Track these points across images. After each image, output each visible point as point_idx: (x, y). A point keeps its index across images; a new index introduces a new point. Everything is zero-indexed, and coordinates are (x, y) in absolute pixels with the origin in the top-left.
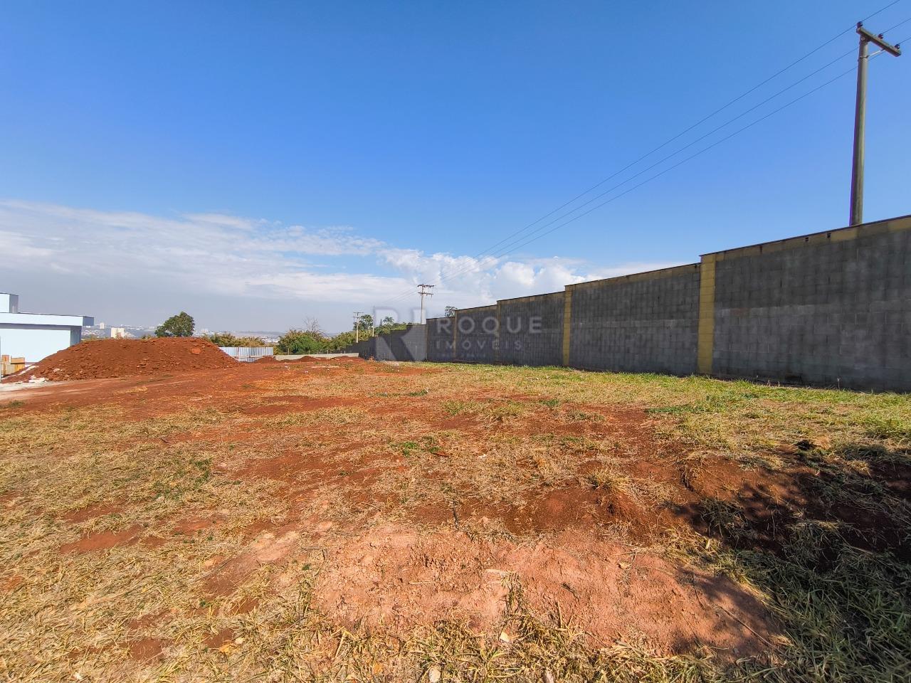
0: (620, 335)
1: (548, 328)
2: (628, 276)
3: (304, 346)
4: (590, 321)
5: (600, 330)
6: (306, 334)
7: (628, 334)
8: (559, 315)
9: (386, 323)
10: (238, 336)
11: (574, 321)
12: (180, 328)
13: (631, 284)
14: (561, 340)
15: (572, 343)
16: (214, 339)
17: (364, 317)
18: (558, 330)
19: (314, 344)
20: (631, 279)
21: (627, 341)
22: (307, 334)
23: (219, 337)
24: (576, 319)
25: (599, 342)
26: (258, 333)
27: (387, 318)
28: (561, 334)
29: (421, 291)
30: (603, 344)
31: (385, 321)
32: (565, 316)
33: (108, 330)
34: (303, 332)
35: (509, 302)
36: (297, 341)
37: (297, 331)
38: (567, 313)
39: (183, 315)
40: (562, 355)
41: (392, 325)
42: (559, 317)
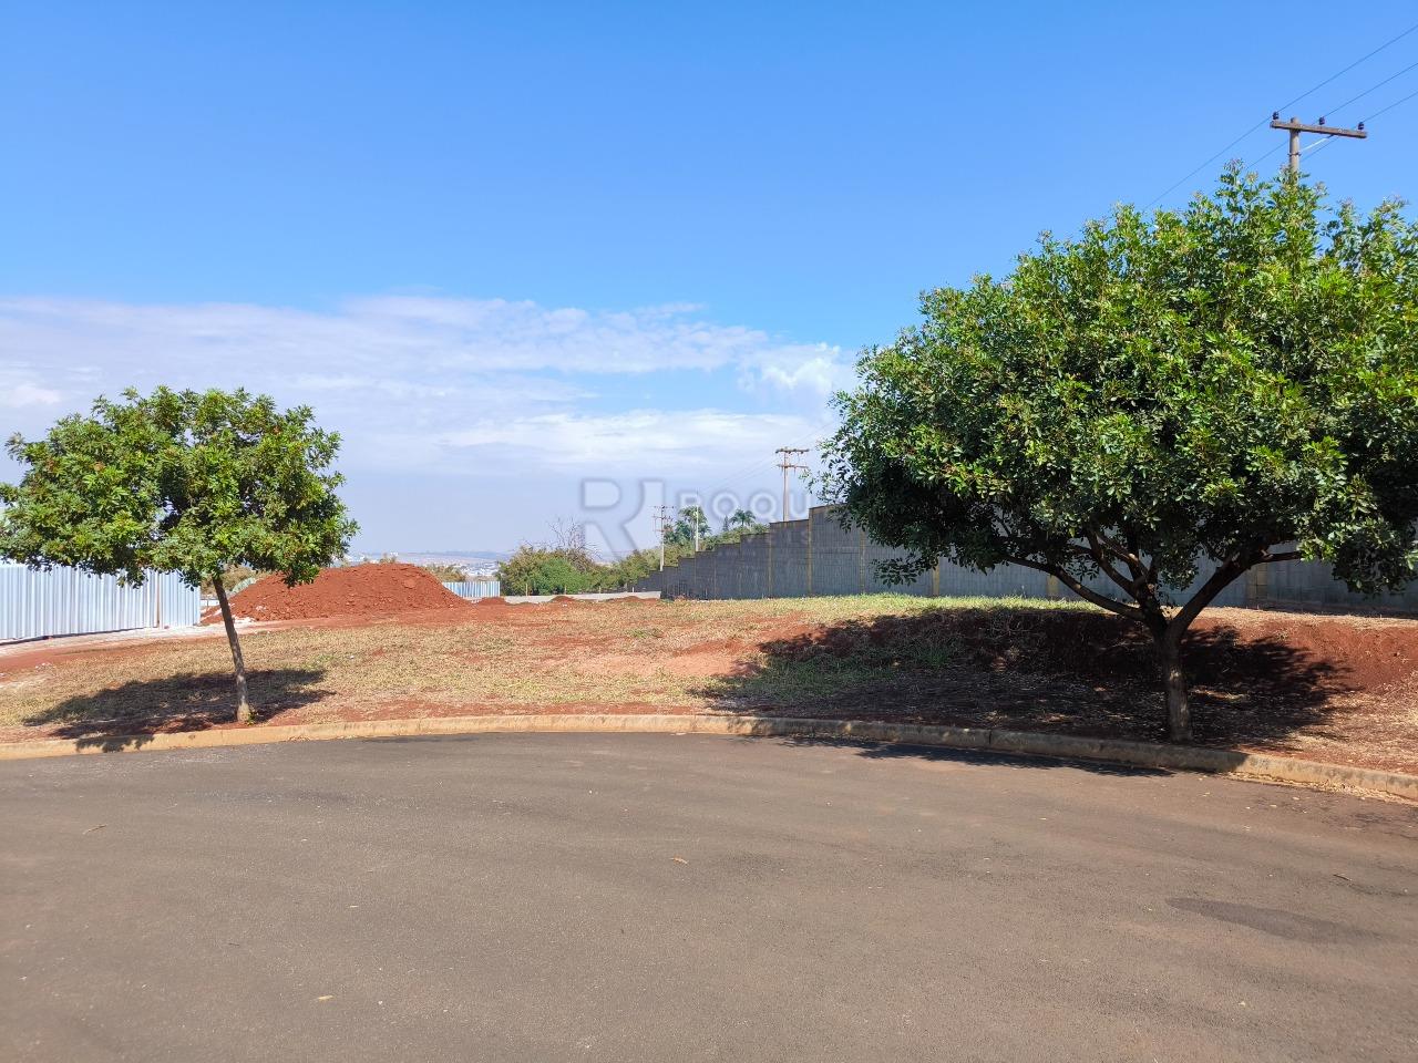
3: (552, 582)
6: (554, 554)
19: (574, 575)
22: (558, 554)
29: (782, 463)
34: (549, 550)
36: (536, 573)
37: (536, 550)
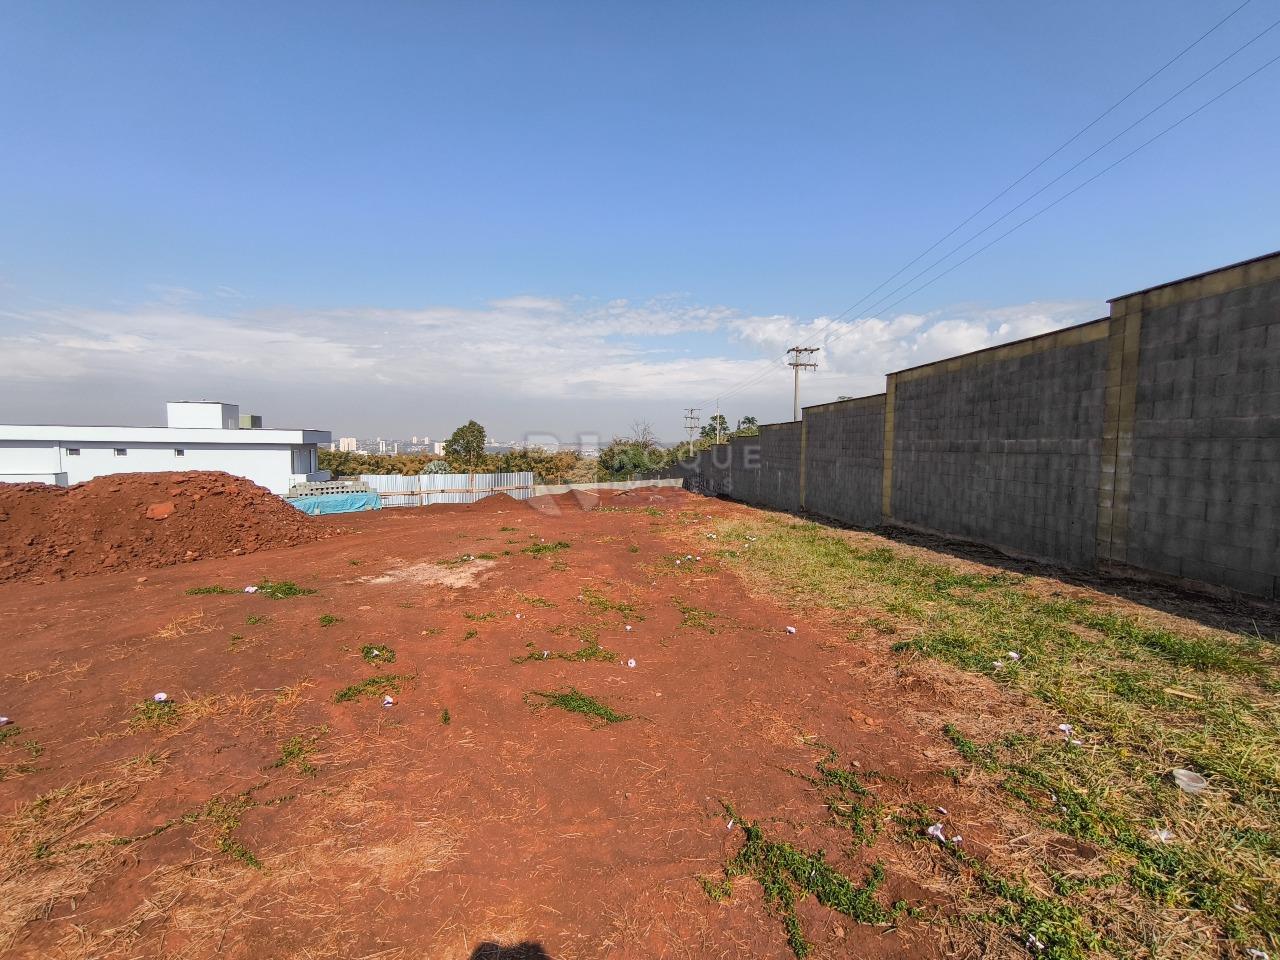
3: (631, 462)
6: (634, 444)
9: (745, 426)
12: (469, 442)
17: (714, 418)
22: (636, 444)
23: (527, 453)
27: (747, 419)
29: (793, 361)
31: (744, 423)
37: (623, 441)
39: (472, 424)
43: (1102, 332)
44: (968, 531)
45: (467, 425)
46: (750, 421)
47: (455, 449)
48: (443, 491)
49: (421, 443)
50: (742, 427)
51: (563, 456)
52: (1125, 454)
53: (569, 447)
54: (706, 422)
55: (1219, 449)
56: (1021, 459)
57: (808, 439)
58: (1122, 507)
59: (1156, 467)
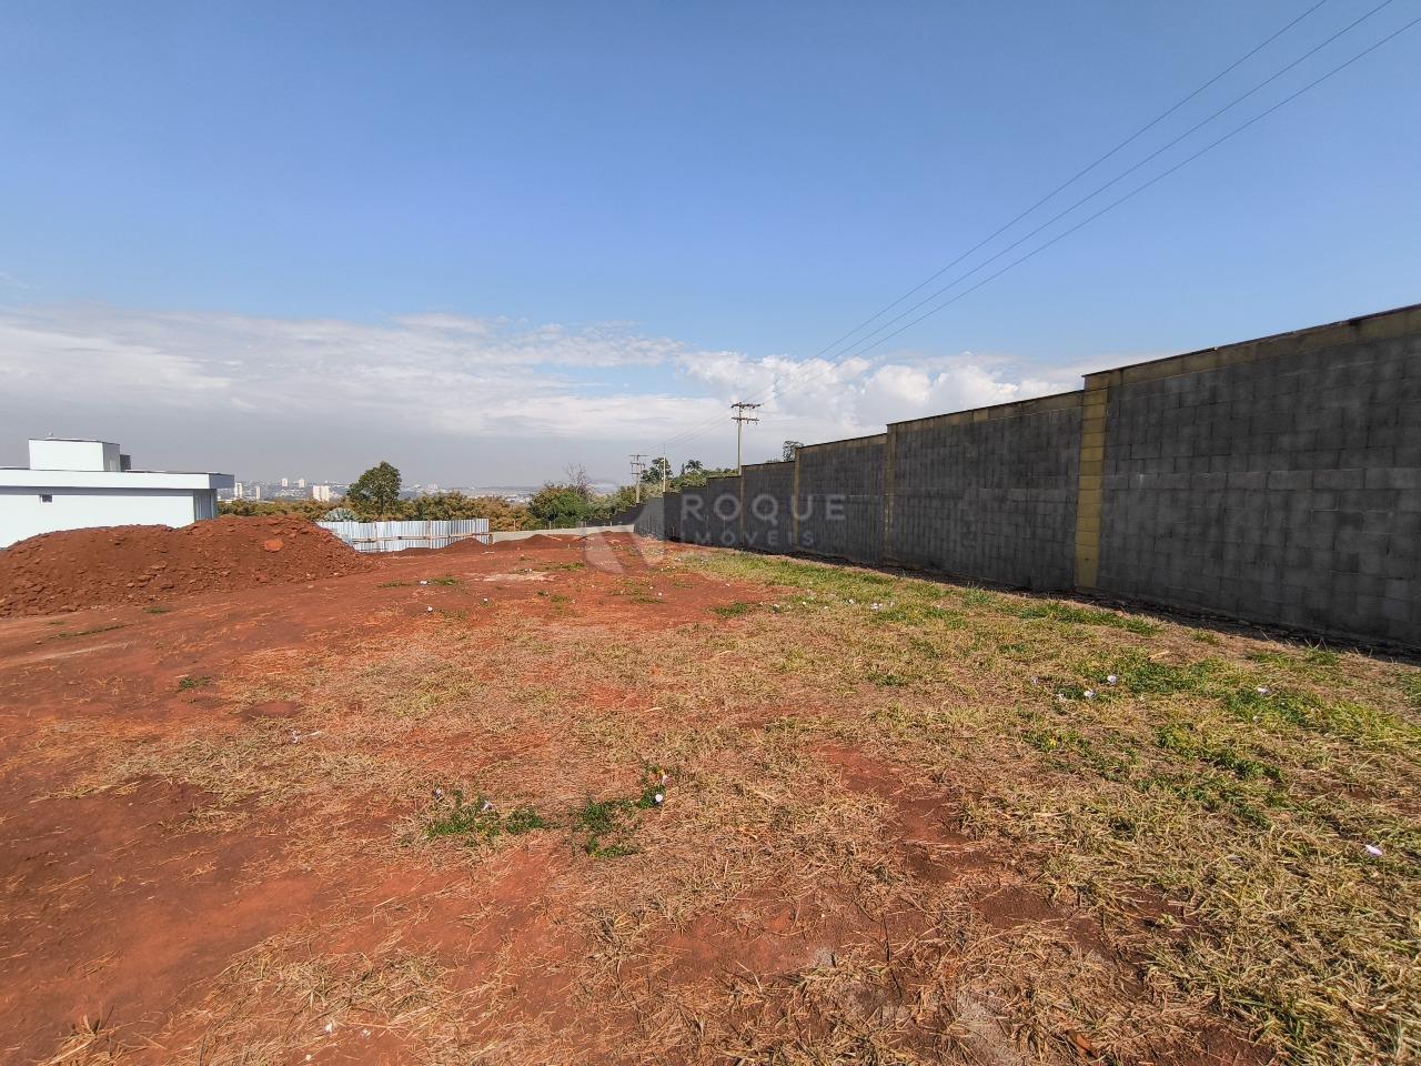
0: (1312, 515)
1: (1028, 485)
2: (1355, 323)
3: (566, 509)
4: (1175, 470)
5: (1216, 497)
6: (568, 490)
7: (1350, 510)
8: (1064, 455)
9: (690, 470)
10: (472, 494)
11: (1117, 469)
12: (380, 486)
13: (1372, 345)
14: (1070, 518)
15: (1106, 530)
16: (437, 500)
17: (656, 462)
18: (1058, 494)
19: (581, 504)
20: (1370, 331)
21: (1348, 533)
22: (571, 490)
23: (443, 498)
24: (1122, 464)
25: (1213, 532)
26: (505, 489)
27: (692, 462)
28: (1072, 503)
29: (737, 415)
30: (1231, 535)
31: (688, 467)
32: (1086, 455)
33: (308, 489)
34: (564, 487)
35: (916, 427)
36: (556, 502)
37: (556, 486)
38: (1092, 448)
39: (384, 466)
40: (1073, 560)
41: (699, 473)
42: (1063, 459)
43: (883, 441)
44: (836, 550)
45: (378, 466)
46: (694, 465)
47: (364, 495)
48: (400, 538)
49: (296, 486)
50: (686, 471)
51: (486, 502)
52: (892, 504)
53: (493, 492)
54: (649, 465)
55: (917, 501)
56: (856, 506)
57: (745, 490)
58: (891, 530)
59: (900, 512)
